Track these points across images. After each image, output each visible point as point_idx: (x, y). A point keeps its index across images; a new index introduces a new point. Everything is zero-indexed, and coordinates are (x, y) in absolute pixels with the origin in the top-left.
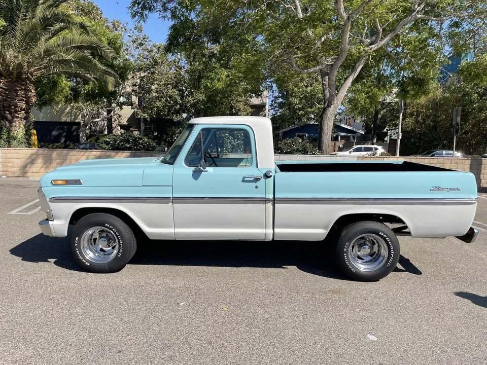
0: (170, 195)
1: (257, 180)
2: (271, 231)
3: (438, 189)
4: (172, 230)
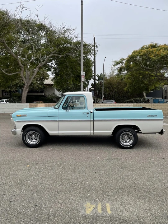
2: (93, 132)
3: (150, 116)
4: (58, 132)
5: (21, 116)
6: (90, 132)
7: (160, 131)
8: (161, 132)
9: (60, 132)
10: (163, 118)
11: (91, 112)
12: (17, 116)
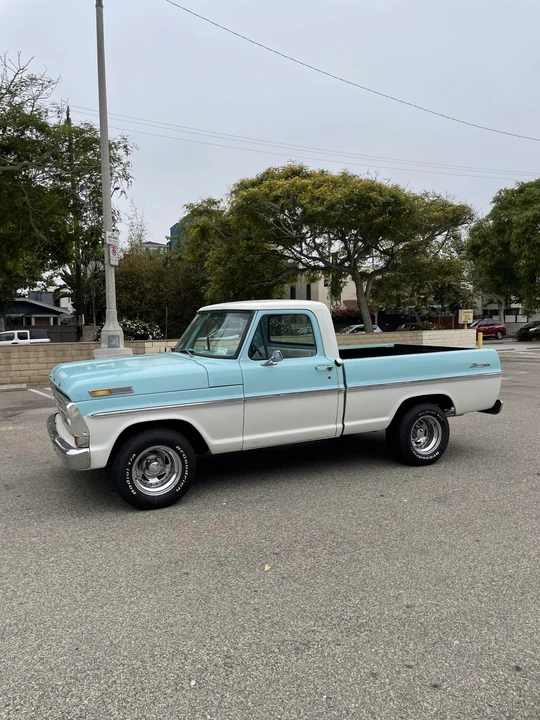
0: (242, 396)
1: (330, 369)
2: (340, 426)
3: (475, 366)
4: (240, 439)
5: (111, 392)
6: (334, 426)
7: (491, 404)
8: (496, 408)
9: (246, 438)
10: (499, 370)
11: (338, 364)
12: (93, 394)
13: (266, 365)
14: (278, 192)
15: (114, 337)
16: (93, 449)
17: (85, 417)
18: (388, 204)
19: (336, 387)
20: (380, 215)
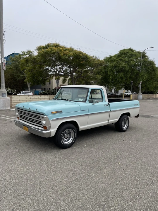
0: (88, 113)
1: (107, 105)
2: (108, 122)
3: (135, 105)
5: (57, 112)
7: (136, 115)
8: (138, 116)
9: (88, 126)
10: (139, 106)
11: (109, 104)
12: (52, 113)
13: (94, 104)
14: (54, 51)
15: (4, 93)
16: (51, 130)
17: (50, 120)
18: (84, 58)
19: (108, 111)
20: (82, 61)
